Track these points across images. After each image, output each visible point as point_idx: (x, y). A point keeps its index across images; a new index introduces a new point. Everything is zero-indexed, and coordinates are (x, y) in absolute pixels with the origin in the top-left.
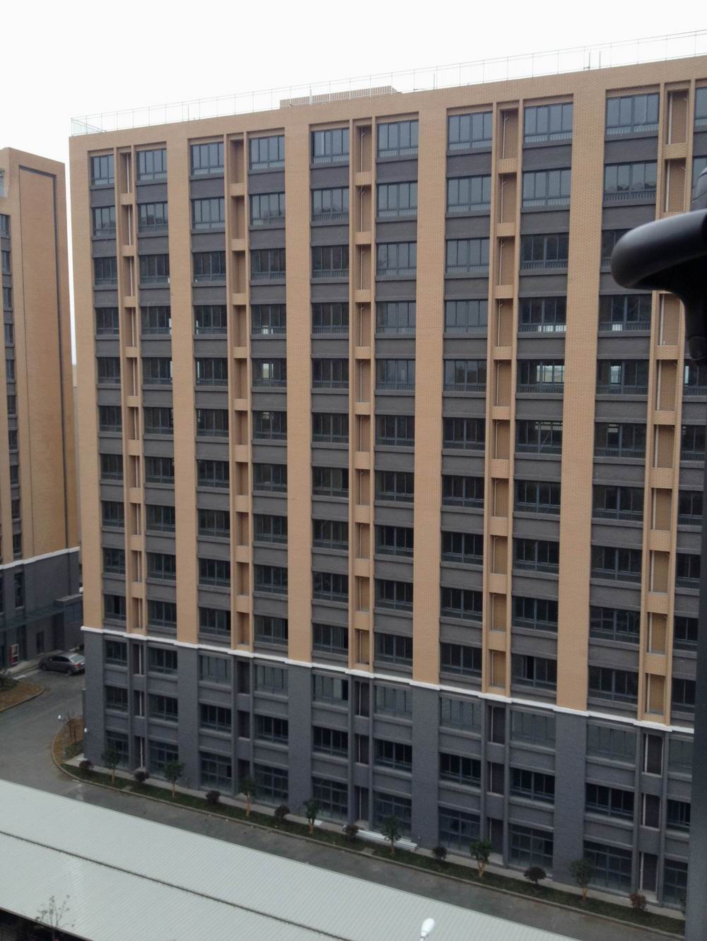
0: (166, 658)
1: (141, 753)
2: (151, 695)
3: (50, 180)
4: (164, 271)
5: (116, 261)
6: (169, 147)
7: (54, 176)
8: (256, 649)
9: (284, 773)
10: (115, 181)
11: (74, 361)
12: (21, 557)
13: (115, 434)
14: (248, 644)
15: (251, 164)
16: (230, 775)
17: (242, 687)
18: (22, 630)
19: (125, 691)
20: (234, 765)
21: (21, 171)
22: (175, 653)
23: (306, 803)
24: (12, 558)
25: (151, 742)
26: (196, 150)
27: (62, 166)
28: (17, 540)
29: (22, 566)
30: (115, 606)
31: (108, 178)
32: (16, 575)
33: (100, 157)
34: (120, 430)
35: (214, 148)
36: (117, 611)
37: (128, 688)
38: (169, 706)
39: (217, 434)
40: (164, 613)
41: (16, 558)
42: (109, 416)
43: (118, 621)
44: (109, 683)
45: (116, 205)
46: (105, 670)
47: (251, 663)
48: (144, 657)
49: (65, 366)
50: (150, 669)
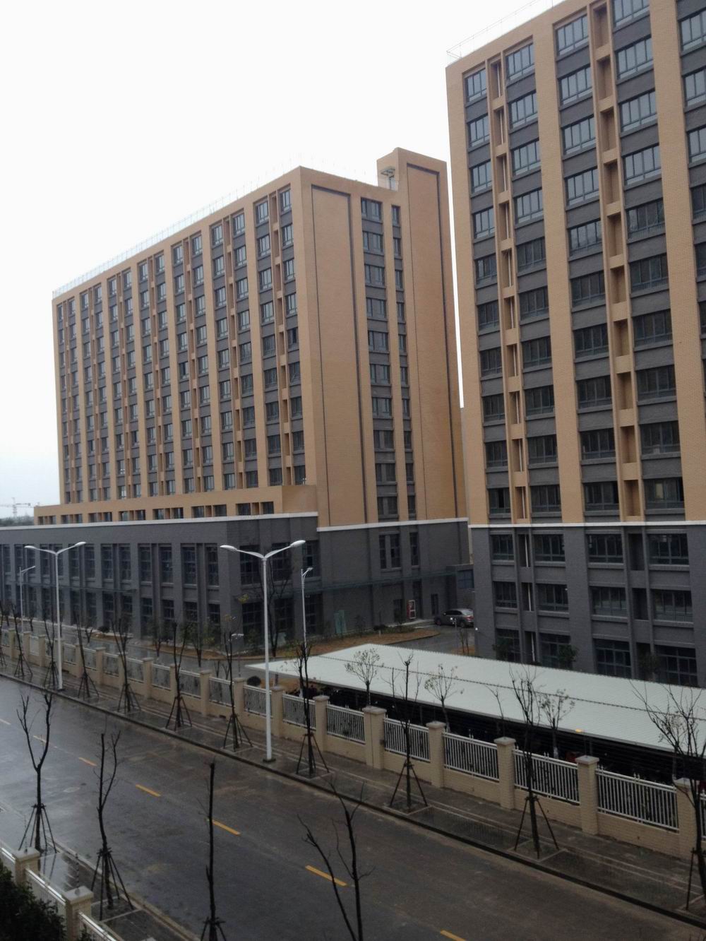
0: (551, 544)
2: (539, 586)
3: (434, 177)
6: (535, 40)
7: (437, 174)
8: (648, 517)
9: (691, 652)
14: (639, 515)
16: (628, 663)
18: (417, 585)
19: (513, 584)
20: (632, 651)
21: (409, 168)
22: (561, 536)
24: (408, 517)
25: (542, 635)
26: (561, 33)
27: (444, 164)
28: (412, 499)
29: (416, 526)
30: (498, 499)
32: (411, 534)
33: (474, 74)
35: (578, 23)
36: (501, 504)
38: (556, 594)
40: (547, 497)
41: (411, 518)
43: (504, 515)
44: (497, 579)
46: (493, 566)
47: (644, 533)
48: (530, 547)
50: (537, 558)
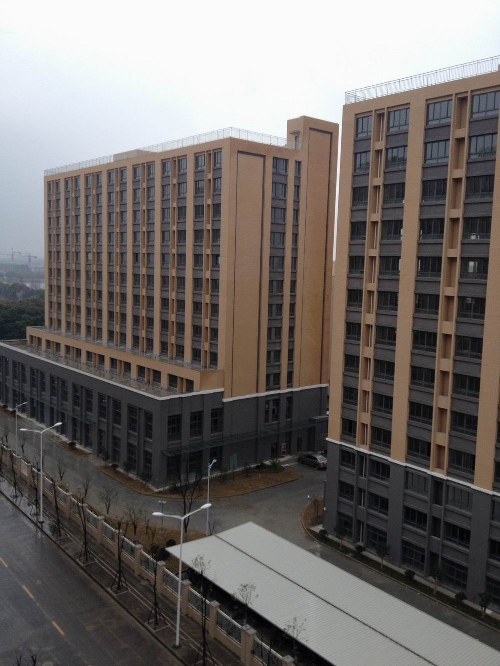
0: (383, 470)
1: (361, 532)
2: (371, 494)
3: (330, 136)
4: (401, 195)
5: (368, 190)
6: (411, 106)
7: (331, 134)
8: (449, 474)
9: (466, 569)
10: (372, 134)
11: (334, 259)
12: (291, 387)
13: (357, 309)
14: (443, 469)
15: (472, 114)
16: (423, 562)
17: (437, 500)
18: (289, 435)
19: (353, 487)
20: (427, 555)
21: (311, 131)
22: (389, 467)
23: (480, 595)
24: (286, 386)
25: (368, 526)
26: (431, 107)
27: (337, 126)
28: (290, 375)
29: (292, 393)
30: (349, 427)
31: (367, 132)
32: (288, 398)
33: (363, 118)
34: (361, 306)
35: (445, 105)
36: (350, 431)
37: (355, 485)
38: (382, 504)
39: (430, 313)
40: (382, 438)
41: (289, 387)
42: (354, 296)
43: (352, 438)
44: (342, 480)
45: (372, 150)
46: (340, 470)
47: (445, 484)
48: (367, 466)
49: (328, 262)
50: (371, 475)
